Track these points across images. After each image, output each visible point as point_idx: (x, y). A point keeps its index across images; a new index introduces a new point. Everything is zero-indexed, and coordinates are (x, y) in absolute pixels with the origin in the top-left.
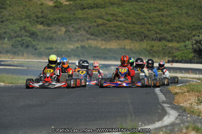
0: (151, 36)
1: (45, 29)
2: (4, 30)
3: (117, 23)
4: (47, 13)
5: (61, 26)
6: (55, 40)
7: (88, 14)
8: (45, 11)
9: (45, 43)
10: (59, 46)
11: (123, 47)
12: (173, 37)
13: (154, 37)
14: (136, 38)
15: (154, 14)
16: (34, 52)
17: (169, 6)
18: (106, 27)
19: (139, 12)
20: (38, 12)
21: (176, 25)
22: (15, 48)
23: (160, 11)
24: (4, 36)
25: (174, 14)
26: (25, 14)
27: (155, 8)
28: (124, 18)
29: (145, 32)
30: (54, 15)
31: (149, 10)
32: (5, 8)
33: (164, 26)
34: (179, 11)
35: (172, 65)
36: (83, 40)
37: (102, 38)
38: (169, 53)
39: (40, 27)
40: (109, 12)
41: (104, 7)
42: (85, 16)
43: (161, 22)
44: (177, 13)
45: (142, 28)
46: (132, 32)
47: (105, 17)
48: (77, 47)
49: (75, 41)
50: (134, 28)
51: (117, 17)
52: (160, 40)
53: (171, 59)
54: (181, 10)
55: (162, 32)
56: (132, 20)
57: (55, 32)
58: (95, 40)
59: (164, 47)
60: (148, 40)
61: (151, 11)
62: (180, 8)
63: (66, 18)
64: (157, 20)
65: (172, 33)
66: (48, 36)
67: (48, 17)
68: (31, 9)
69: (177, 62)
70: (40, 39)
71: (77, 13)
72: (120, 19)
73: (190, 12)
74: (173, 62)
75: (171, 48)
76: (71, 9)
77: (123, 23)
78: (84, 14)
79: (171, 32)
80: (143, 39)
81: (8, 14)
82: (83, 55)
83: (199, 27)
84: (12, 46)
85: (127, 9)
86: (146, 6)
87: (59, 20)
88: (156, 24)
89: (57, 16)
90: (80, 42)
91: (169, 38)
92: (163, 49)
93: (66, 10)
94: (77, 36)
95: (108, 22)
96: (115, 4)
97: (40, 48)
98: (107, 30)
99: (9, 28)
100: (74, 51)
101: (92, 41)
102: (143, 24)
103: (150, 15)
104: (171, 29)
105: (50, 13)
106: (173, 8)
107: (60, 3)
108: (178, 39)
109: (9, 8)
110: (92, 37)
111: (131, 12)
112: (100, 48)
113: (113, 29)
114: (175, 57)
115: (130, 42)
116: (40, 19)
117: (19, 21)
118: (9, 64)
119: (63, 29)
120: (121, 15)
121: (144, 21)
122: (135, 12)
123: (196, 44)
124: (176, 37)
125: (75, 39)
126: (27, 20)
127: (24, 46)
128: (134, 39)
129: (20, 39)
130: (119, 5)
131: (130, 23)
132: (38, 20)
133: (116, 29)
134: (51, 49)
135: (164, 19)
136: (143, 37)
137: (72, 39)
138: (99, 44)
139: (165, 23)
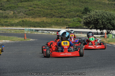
0: (56, 15)
1: (3, 12)
3: (39, 9)
5: (11, 11)
7: (24, 5)
8: (2, 3)
9: (4, 19)
11: (43, 21)
12: (67, 16)
13: (58, 15)
14: (49, 16)
15: (57, 4)
18: (33, 11)
19: (50, 3)
21: (68, 10)
23: (60, 3)
25: (67, 4)
27: (57, 1)
28: (42, 6)
29: (53, 13)
30: (7, 5)
31: (54, 2)
34: (69, 3)
36: (23, 17)
37: (32, 16)
38: (66, 23)
40: (35, 4)
41: (32, 1)
42: (23, 5)
45: (51, 11)
46: (47, 13)
47: (32, 6)
48: (20, 21)
49: (19, 18)
51: (39, 6)
52: (61, 17)
53: (68, 27)
54: (70, 2)
55: (61, 13)
56: (46, 7)
57: (8, 14)
58: (29, 17)
59: (63, 21)
60: (55, 17)
61: (55, 3)
62: (70, 1)
63: (13, 6)
64: (59, 7)
69: (71, 28)
70: (1, 17)
71: (18, 4)
73: (75, 3)
74: (69, 28)
75: (67, 21)
76: (15, 2)
77: (42, 9)
79: (66, 13)
82: (23, 25)
83: (80, 11)
85: (43, 2)
87: (10, 8)
88: (58, 9)
90: (21, 18)
91: (65, 16)
92: (63, 22)
94: (19, 15)
95: (34, 8)
97: (2, 22)
100: (18, 23)
102: (52, 9)
103: (55, 5)
105: (5, 4)
106: (66, 1)
108: (70, 17)
110: (27, 16)
111: (45, 4)
112: (31, 21)
113: (37, 12)
114: (69, 25)
115: (46, 18)
119: (12, 12)
120: (40, 5)
121: (52, 8)
122: (47, 4)
123: (85, 19)
124: (69, 16)
128: (48, 17)
131: (45, 9)
134: (7, 22)
135: (62, 7)
136: (52, 16)
137: (17, 17)
138: (31, 20)
139: (63, 9)
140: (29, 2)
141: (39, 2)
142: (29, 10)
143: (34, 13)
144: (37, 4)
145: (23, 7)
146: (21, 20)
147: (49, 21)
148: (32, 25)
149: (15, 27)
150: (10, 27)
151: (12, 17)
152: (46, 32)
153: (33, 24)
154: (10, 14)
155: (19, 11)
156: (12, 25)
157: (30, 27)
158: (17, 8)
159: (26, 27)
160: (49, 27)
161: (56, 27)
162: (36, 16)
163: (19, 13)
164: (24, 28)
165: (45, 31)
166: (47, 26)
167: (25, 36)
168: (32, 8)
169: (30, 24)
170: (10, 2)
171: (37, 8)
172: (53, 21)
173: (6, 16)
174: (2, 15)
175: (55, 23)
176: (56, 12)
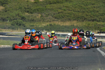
0: (88, 19)
1: (29, 15)
2: (7, 16)
3: (69, 12)
4: (31, 6)
5: (38, 13)
6: (35, 21)
7: (53, 7)
8: (29, 5)
9: (30, 23)
10: (37, 25)
11: (73, 25)
12: (100, 19)
13: (90, 19)
14: (80, 20)
15: (90, 6)
16: (24, 28)
17: (98, 2)
18: (63, 14)
19: (81, 5)
20: (26, 6)
21: (102, 12)
22: (13, 26)
23: (93, 4)
24: (7, 19)
25: (101, 6)
26: (19, 7)
27: (90, 3)
28: (73, 9)
29: (85, 16)
30: (34, 7)
31: (87, 4)
32: (7, 4)
33: (95, 13)
35: (100, 34)
36: (51, 21)
37: (61, 20)
38: (98, 28)
39: (27, 14)
40: (65, 5)
41: (62, 3)
42: (51, 8)
43: (94, 11)
44: (102, 6)
45: (83, 14)
46: (78, 16)
47: (62, 8)
48: (48, 25)
49: (46, 22)
50: (78, 14)
51: (69, 8)
52: (93, 21)
53: (99, 31)
55: (94, 16)
56: (78, 10)
57: (35, 17)
58: (58, 21)
60: (87, 21)
61: (88, 5)
63: (41, 9)
64: (91, 10)
65: (100, 17)
66: (31, 19)
67: (31, 8)
68: (22, 4)
69: (103, 33)
70: (27, 20)
71: (47, 6)
72: (70, 9)
75: (99, 25)
76: (44, 4)
77: (72, 11)
78: (51, 7)
80: (83, 20)
81: (9, 7)
82: (51, 29)
84: (12, 24)
85: (75, 3)
86: (85, 2)
87: (37, 10)
88: (91, 12)
89: (36, 7)
90: (49, 22)
91: (98, 20)
92: (95, 26)
93: (41, 5)
94: (47, 19)
95: (64, 11)
96: (68, 1)
97: (27, 26)
98: (64, 15)
99: (10, 15)
100: (46, 27)
101: (56, 22)
103: (88, 7)
104: (99, 14)
106: (100, 3)
107: (38, 1)
109: (9, 4)
110: (56, 19)
111: (77, 6)
112: (60, 25)
113: (67, 15)
114: (102, 30)
116: (27, 10)
117: (15, 11)
118: (10, 34)
119: (40, 15)
120: (71, 7)
121: (84, 10)
122: (79, 6)
124: (102, 19)
125: (46, 21)
126: (20, 10)
127: (18, 24)
128: (79, 20)
129: (16, 21)
130: (71, 1)
131: (76, 12)
132: (26, 10)
133: (69, 15)
134: (33, 26)
135: (95, 9)
136: (84, 19)
137: (45, 21)
138: (60, 23)
139: (96, 11)
140: (58, 4)
141: (70, 4)
142: (59, 13)
143: (63, 16)
144: (68, 6)
145: (52, 10)
147: (80, 25)
148: (60, 29)
151: (39, 20)
153: (62, 28)
154: (37, 17)
155: (47, 13)
158: (45, 11)
162: (65, 19)
163: (47, 16)
168: (62, 10)
169: (58, 28)
170: (38, 4)
172: (84, 24)
173: (32, 20)
174: (29, 18)
175: (86, 28)
176: (88, 15)
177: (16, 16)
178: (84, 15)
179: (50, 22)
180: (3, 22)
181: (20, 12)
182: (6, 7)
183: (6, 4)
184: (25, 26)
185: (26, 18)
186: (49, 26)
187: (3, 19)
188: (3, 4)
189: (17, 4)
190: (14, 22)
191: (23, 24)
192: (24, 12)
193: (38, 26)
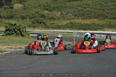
140: (78, 2)
141: (90, 2)
142: (79, 11)
144: (88, 3)
146: (69, 21)
147: (101, 23)
148: (81, 27)
149: (62, 30)
150: (57, 30)
151: (59, 18)
152: (98, 35)
153: (83, 26)
154: (57, 15)
155: (67, 11)
156: (59, 27)
157: (79, 30)
158: (65, 9)
159: (75, 30)
160: (101, 29)
161: (109, 29)
162: (86, 17)
163: (67, 13)
164: (73, 31)
165: (96, 35)
166: (98, 28)
167: (74, 40)
168: (82, 8)
169: (79, 26)
170: (57, 1)
171: (87, 9)
172: (106, 22)
173: (52, 17)
174: (48, 16)
175: (108, 26)
176: (109, 12)
177: (36, 13)
178: (104, 13)
179: (70, 20)
180: (23, 20)
181: (40, 9)
182: (24, 4)
183: (24, 1)
184: (45, 24)
185: (46, 15)
186: (69, 24)
187: (23, 16)
188: (22, 2)
189: (36, 2)
190: (34, 20)
191: (43, 22)
192: (43, 10)
193: (58, 24)
